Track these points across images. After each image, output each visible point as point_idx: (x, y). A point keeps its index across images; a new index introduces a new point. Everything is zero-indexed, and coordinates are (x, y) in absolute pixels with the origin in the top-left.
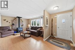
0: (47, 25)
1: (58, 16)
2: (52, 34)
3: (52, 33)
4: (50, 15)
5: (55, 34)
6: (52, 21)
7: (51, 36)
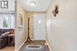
0: (21, 26)
1: (35, 16)
2: (29, 38)
3: (28, 36)
4: (26, 12)
5: (32, 36)
6: (29, 21)
7: (27, 41)
